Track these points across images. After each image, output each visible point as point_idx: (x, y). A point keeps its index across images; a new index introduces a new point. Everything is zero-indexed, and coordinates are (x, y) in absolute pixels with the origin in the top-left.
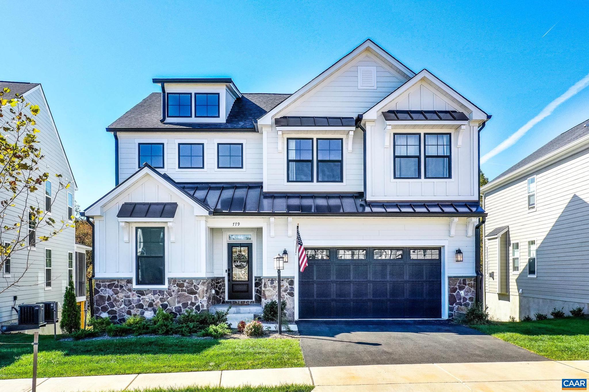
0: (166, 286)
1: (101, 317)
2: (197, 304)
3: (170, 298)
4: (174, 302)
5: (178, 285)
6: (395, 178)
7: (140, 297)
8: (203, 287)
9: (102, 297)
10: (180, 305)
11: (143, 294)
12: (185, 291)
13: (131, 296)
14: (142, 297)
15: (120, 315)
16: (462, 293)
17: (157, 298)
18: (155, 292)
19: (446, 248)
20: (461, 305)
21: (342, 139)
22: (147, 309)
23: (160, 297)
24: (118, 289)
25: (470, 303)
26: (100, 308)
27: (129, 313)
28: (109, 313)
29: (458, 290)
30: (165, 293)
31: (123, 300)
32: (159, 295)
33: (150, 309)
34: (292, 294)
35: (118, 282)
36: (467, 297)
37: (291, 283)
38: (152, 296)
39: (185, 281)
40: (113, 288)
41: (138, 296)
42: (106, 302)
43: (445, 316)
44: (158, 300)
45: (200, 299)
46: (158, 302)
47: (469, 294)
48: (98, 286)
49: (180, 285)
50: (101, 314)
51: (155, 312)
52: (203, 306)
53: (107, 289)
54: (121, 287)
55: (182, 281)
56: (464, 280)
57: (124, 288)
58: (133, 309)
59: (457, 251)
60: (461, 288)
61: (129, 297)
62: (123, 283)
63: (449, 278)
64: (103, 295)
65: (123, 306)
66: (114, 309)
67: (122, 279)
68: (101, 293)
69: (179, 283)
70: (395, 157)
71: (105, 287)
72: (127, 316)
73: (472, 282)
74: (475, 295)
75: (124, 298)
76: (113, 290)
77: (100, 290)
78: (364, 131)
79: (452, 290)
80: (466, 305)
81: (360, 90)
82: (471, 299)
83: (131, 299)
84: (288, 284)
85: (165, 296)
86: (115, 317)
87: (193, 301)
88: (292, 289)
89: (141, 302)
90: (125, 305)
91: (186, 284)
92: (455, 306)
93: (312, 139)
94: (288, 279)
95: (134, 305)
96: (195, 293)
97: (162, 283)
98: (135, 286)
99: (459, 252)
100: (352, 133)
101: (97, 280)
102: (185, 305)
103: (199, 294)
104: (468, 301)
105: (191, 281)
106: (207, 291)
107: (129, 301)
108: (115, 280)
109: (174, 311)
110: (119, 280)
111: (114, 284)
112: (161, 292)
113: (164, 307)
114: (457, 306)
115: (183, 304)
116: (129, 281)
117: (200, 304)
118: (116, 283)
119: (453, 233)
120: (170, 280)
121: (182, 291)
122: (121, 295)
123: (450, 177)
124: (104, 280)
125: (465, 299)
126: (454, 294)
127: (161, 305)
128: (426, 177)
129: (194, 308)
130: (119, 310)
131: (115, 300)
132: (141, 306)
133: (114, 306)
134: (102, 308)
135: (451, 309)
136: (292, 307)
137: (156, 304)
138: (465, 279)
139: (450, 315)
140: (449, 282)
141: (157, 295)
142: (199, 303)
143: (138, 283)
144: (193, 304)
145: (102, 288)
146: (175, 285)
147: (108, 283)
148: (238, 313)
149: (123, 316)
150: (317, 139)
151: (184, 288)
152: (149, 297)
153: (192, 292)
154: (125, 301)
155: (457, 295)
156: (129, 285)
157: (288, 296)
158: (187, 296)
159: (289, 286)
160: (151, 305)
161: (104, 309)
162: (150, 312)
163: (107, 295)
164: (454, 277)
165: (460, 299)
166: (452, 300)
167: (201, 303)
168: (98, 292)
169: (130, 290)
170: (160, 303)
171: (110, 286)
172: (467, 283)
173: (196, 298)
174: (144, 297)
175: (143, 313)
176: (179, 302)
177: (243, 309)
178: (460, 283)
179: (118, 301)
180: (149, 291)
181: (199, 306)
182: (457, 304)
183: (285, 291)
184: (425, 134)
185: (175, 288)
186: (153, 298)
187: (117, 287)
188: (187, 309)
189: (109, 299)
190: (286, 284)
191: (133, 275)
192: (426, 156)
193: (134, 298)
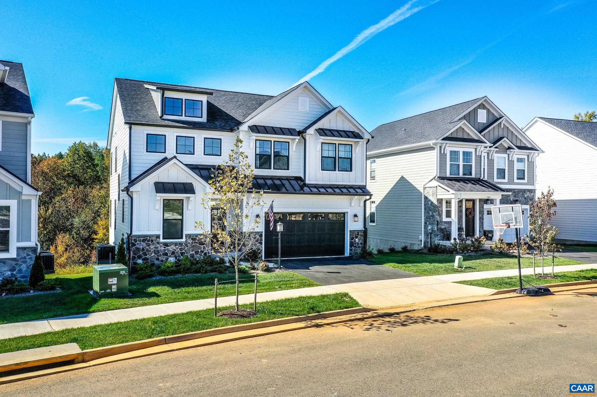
0: (184, 240)
1: (137, 263)
2: (205, 252)
3: (187, 248)
4: (190, 251)
5: (192, 239)
6: (322, 170)
7: (165, 248)
9: (138, 249)
10: (194, 252)
11: (167, 246)
12: (197, 243)
13: (159, 247)
15: (151, 261)
16: (357, 240)
17: (177, 248)
18: (176, 244)
19: (349, 213)
20: (356, 247)
21: (289, 142)
22: (170, 256)
23: (180, 247)
24: (150, 242)
27: (158, 259)
28: (143, 260)
29: (355, 239)
30: (184, 244)
31: (153, 250)
32: (179, 246)
33: (172, 256)
34: (261, 243)
36: (359, 243)
37: (261, 236)
38: (174, 247)
39: (197, 236)
40: (146, 242)
41: (164, 247)
42: (141, 252)
43: (347, 254)
44: (178, 250)
45: (207, 248)
46: (178, 251)
47: (360, 240)
48: (135, 241)
49: (194, 239)
50: (137, 260)
51: (176, 259)
52: (209, 253)
53: (142, 243)
54: (152, 241)
55: (195, 236)
56: (358, 233)
57: (154, 242)
58: (160, 256)
59: (354, 215)
60: (356, 237)
61: (157, 248)
62: (154, 238)
63: (350, 231)
64: (139, 247)
65: (153, 254)
66: (147, 257)
67: (152, 236)
68: (137, 246)
69: (193, 237)
70: (322, 157)
71: (140, 241)
72: (156, 262)
73: (362, 234)
74: (363, 241)
75: (154, 249)
77: (136, 244)
78: (305, 140)
79: (352, 239)
80: (359, 247)
81: (300, 112)
82: (361, 244)
83: (159, 249)
84: (259, 237)
85: (183, 247)
86: (148, 263)
87: (202, 250)
88: (262, 240)
89: (166, 251)
90: (155, 254)
91: (197, 238)
93: (271, 141)
94: (259, 233)
95: (161, 254)
96: (204, 244)
97: (182, 238)
98: (162, 240)
99: (356, 216)
100: (297, 140)
101: (135, 236)
102: (197, 253)
103: (206, 245)
104: (360, 245)
105: (201, 236)
107: (158, 251)
108: (148, 236)
109: (189, 257)
110: (150, 236)
111: (147, 239)
112: (181, 244)
113: (182, 254)
115: (195, 252)
116: (158, 237)
117: (207, 252)
118: (149, 238)
119: (353, 204)
120: (187, 236)
121: (195, 243)
122: (152, 247)
123: (351, 171)
124: (139, 236)
125: (358, 244)
127: (180, 253)
128: (339, 170)
129: (203, 254)
130: (150, 257)
131: (147, 250)
132: (166, 254)
133: (147, 255)
134: (137, 256)
135: (351, 250)
137: (177, 253)
138: (358, 231)
139: (350, 254)
140: (350, 234)
141: (177, 246)
143: (164, 238)
144: (202, 252)
145: (138, 242)
146: (190, 239)
147: (142, 239)
149: (153, 261)
150: (274, 141)
151: (197, 241)
152: (171, 248)
153: (202, 244)
154: (155, 250)
155: (354, 241)
156: (158, 239)
157: (259, 244)
158: (198, 246)
159: (259, 238)
160: (173, 253)
161: (140, 257)
162: (172, 258)
163: (141, 247)
164: (353, 231)
165: (356, 244)
166: (352, 245)
167: (207, 250)
168: (135, 245)
169: (158, 243)
171: (144, 241)
172: (360, 234)
173: (204, 248)
174: (168, 248)
175: (168, 259)
176: (192, 251)
178: (356, 234)
179: (150, 251)
180: (172, 243)
181: (206, 253)
182: (354, 247)
183: (257, 241)
184: (339, 144)
185: (190, 241)
186: (175, 248)
187: (149, 241)
188: (198, 255)
189: (143, 249)
190: (258, 237)
191: (160, 233)
192: (339, 158)
193: (161, 249)
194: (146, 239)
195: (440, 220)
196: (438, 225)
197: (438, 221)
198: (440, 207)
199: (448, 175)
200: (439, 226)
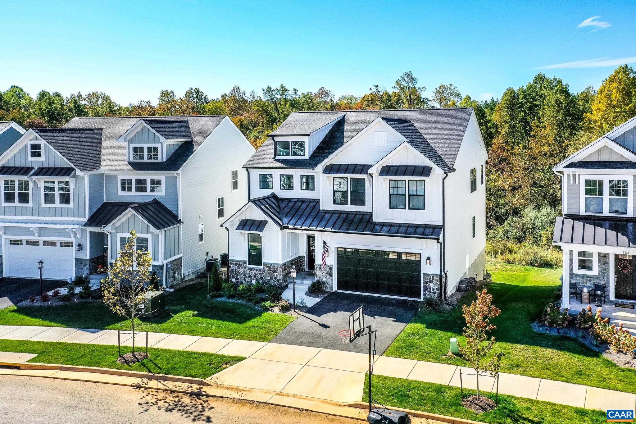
0: (262, 267)
1: (232, 281)
3: (264, 273)
4: (266, 276)
6: (391, 208)
8: (280, 269)
9: (232, 270)
11: (251, 271)
14: (251, 272)
15: (241, 281)
16: (432, 285)
18: (257, 270)
19: (423, 255)
20: (431, 293)
21: (365, 179)
22: (253, 279)
23: (260, 272)
25: (437, 292)
27: (245, 280)
28: (236, 279)
29: (429, 283)
30: (262, 270)
33: (255, 279)
34: (331, 276)
36: (435, 288)
37: (331, 268)
41: (249, 271)
42: (234, 273)
43: (422, 298)
44: (259, 274)
45: (279, 276)
47: (436, 286)
48: (231, 263)
49: (269, 267)
50: (232, 279)
51: (257, 281)
52: (280, 280)
53: (235, 266)
54: (241, 265)
55: (270, 265)
56: (433, 277)
57: (243, 266)
58: (247, 278)
59: (428, 257)
60: (431, 282)
61: (245, 271)
62: (242, 263)
63: (424, 275)
65: (242, 276)
68: (232, 268)
69: (268, 265)
70: (390, 195)
71: (234, 265)
72: (244, 282)
75: (243, 271)
76: (237, 267)
78: (372, 177)
79: (426, 282)
80: (435, 293)
81: (376, 147)
82: (437, 289)
85: (262, 272)
86: (238, 282)
87: (276, 277)
88: (331, 273)
89: (251, 275)
91: (272, 267)
92: (427, 293)
93: (347, 178)
94: (329, 266)
95: (247, 276)
96: (277, 272)
97: (260, 265)
99: (429, 259)
101: (230, 260)
102: (271, 279)
105: (274, 265)
106: (283, 272)
107: (245, 273)
108: (238, 261)
109: (266, 281)
110: (240, 261)
111: (238, 263)
112: (260, 270)
113: (262, 278)
114: (428, 293)
116: (245, 262)
120: (264, 263)
121: (270, 270)
122: (241, 270)
123: (424, 209)
124: (233, 261)
125: (433, 289)
126: (427, 285)
128: (409, 208)
129: (276, 280)
130: (240, 278)
131: (238, 272)
132: (250, 277)
133: (238, 276)
134: (232, 276)
135: (425, 295)
136: (331, 283)
137: (257, 277)
138: (433, 276)
139: (424, 298)
140: (424, 277)
141: (258, 272)
142: (278, 278)
143: (249, 264)
144: (275, 278)
145: (232, 265)
148: (302, 283)
150: (351, 178)
152: (254, 272)
153: (275, 272)
154: (243, 273)
155: (429, 286)
156: (245, 264)
157: (329, 276)
158: (272, 274)
159: (329, 271)
160: (255, 277)
161: (234, 277)
163: (235, 269)
164: (427, 274)
165: (431, 289)
166: (426, 289)
169: (245, 267)
170: (260, 276)
171: (236, 264)
172: (435, 279)
173: (277, 275)
175: (252, 281)
176: (268, 277)
177: (305, 282)
178: (430, 278)
179: (240, 273)
180: (254, 269)
182: (428, 292)
183: (327, 273)
184: (409, 181)
185: (266, 268)
186: (256, 273)
187: (239, 265)
188: (272, 281)
189: (236, 271)
190: (328, 269)
191: (246, 259)
192: (409, 195)
193: (247, 272)
199: (582, 212)
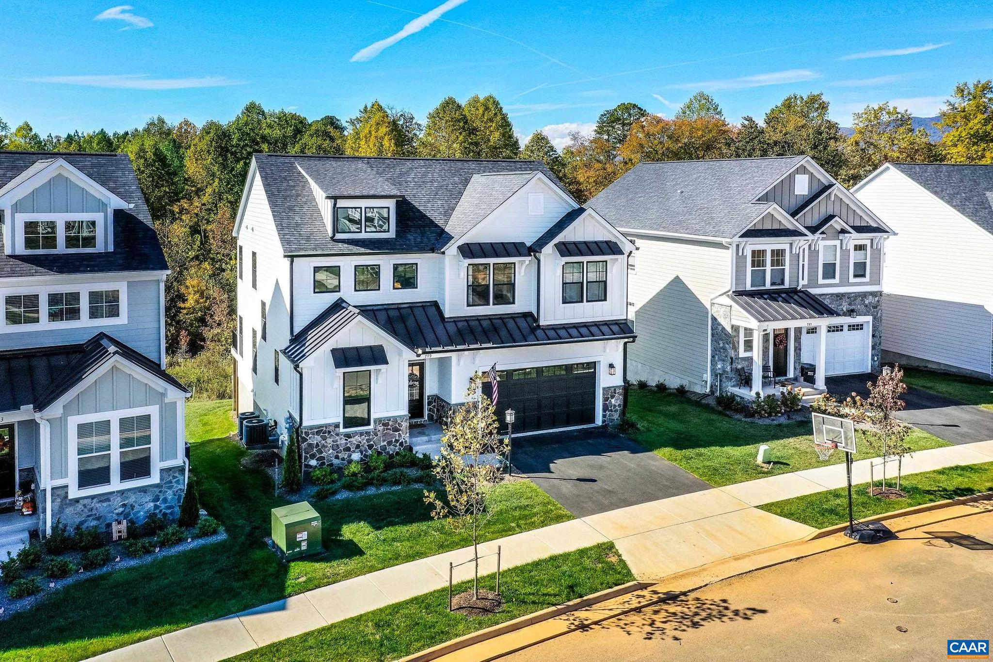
0: (372, 427)
1: (310, 465)
2: (400, 441)
3: (376, 437)
4: (379, 440)
5: (383, 425)
6: (564, 302)
7: (347, 440)
8: (406, 424)
9: (310, 445)
10: (385, 443)
11: (350, 437)
12: (390, 430)
13: (339, 440)
14: (349, 440)
15: (328, 460)
16: (613, 401)
17: (363, 440)
18: (361, 434)
19: (601, 363)
20: (612, 412)
21: (514, 263)
22: (354, 452)
23: (367, 438)
24: (326, 435)
25: (619, 409)
26: (308, 456)
27: (337, 457)
28: (317, 460)
29: (610, 399)
30: (372, 433)
31: (330, 445)
32: (365, 436)
33: (357, 450)
35: (326, 428)
36: (617, 404)
38: (359, 438)
39: (390, 420)
40: (321, 434)
41: (345, 440)
42: (315, 449)
43: (599, 421)
44: (365, 441)
45: (403, 436)
46: (365, 443)
47: (619, 401)
48: (307, 434)
49: (385, 424)
50: (309, 461)
51: (362, 454)
52: (406, 442)
53: (316, 436)
54: (329, 432)
55: (387, 420)
56: (615, 390)
57: (332, 433)
58: (341, 452)
60: (612, 397)
61: (337, 441)
62: (332, 428)
63: (604, 389)
65: (331, 451)
66: (322, 455)
67: (330, 425)
68: (310, 441)
69: (384, 422)
70: (564, 284)
71: (314, 434)
72: (335, 461)
73: (621, 391)
74: (622, 401)
75: (332, 443)
76: (321, 437)
77: (308, 438)
78: (539, 261)
79: (606, 399)
80: (616, 411)
81: (530, 216)
82: (620, 405)
83: (338, 443)
85: (371, 437)
86: (323, 464)
87: (397, 438)
89: (348, 445)
90: (333, 450)
91: (391, 423)
93: (489, 264)
95: (342, 449)
96: (398, 430)
97: (369, 424)
98: (342, 430)
99: (611, 366)
100: (527, 262)
101: (306, 427)
102: (390, 443)
103: (402, 431)
104: (617, 408)
105: (395, 419)
107: (338, 445)
108: (323, 427)
109: (379, 450)
110: (326, 426)
112: (368, 433)
113: (370, 447)
114: (609, 413)
115: (388, 443)
116: (337, 426)
117: (404, 441)
118: (324, 429)
119: (608, 351)
120: (376, 420)
121: (387, 429)
122: (329, 441)
123: (605, 299)
124: (311, 428)
125: (615, 406)
126: (607, 402)
127: (367, 446)
128: (588, 301)
129: (398, 444)
130: (328, 456)
131: (323, 446)
132: (348, 449)
133: (322, 452)
134: (310, 456)
135: (604, 416)
137: (363, 446)
138: (615, 388)
139: (604, 422)
140: (603, 392)
141: (364, 437)
142: (402, 439)
143: (345, 427)
144: (397, 441)
145: (310, 436)
146: (381, 425)
147: (316, 430)
149: (331, 461)
150: (494, 264)
151: (389, 427)
152: (355, 440)
153: (396, 430)
154: (333, 445)
155: (609, 403)
156: (337, 429)
158: (391, 434)
160: (358, 447)
161: (313, 456)
162: (357, 454)
163: (315, 442)
164: (608, 387)
165: (611, 407)
166: (605, 408)
167: (404, 439)
168: (306, 440)
169: (337, 435)
170: (367, 444)
171: (318, 433)
172: (617, 391)
173: (400, 435)
174: (351, 440)
175: (351, 455)
176: (384, 441)
178: (612, 393)
179: (327, 447)
180: (356, 433)
181: (402, 442)
182: (609, 411)
184: (587, 262)
185: (381, 428)
186: (360, 440)
187: (324, 433)
188: (392, 447)
189: (317, 445)
191: (340, 420)
192: (587, 282)
193: (342, 442)
194: (322, 430)
195: (736, 355)
196: (732, 363)
197: (732, 358)
198: (735, 337)
199: (749, 287)
200: (734, 366)
